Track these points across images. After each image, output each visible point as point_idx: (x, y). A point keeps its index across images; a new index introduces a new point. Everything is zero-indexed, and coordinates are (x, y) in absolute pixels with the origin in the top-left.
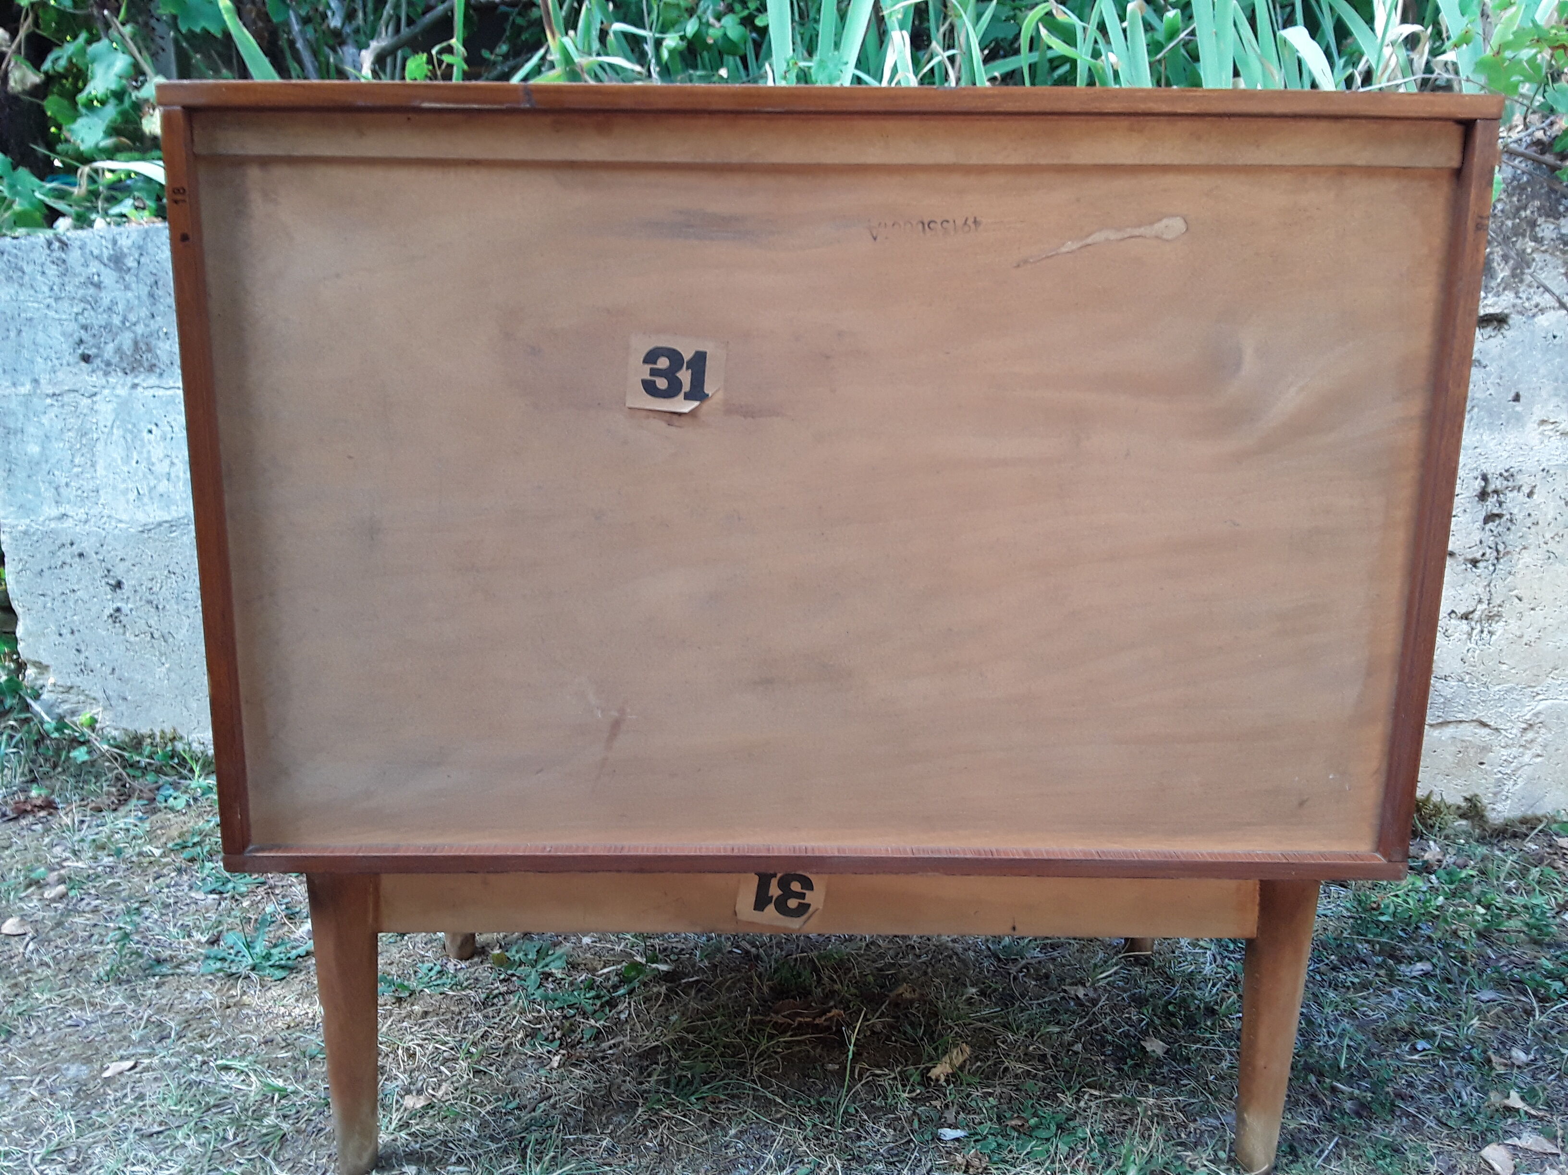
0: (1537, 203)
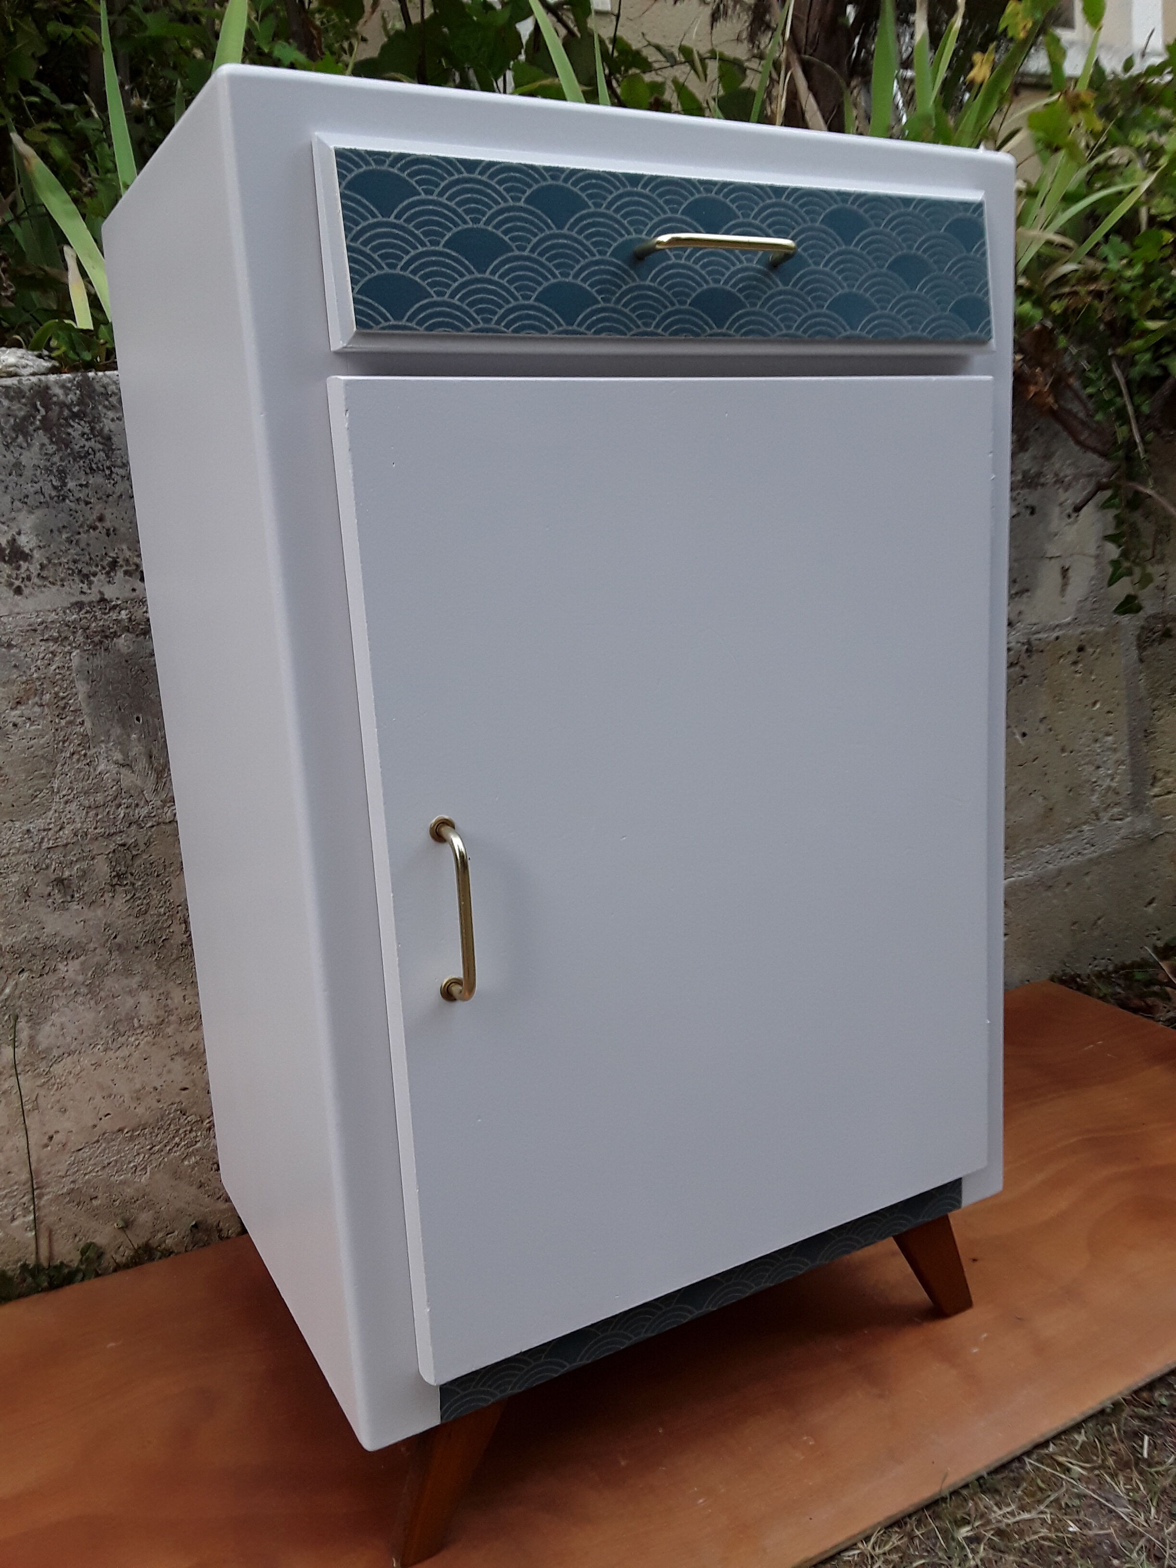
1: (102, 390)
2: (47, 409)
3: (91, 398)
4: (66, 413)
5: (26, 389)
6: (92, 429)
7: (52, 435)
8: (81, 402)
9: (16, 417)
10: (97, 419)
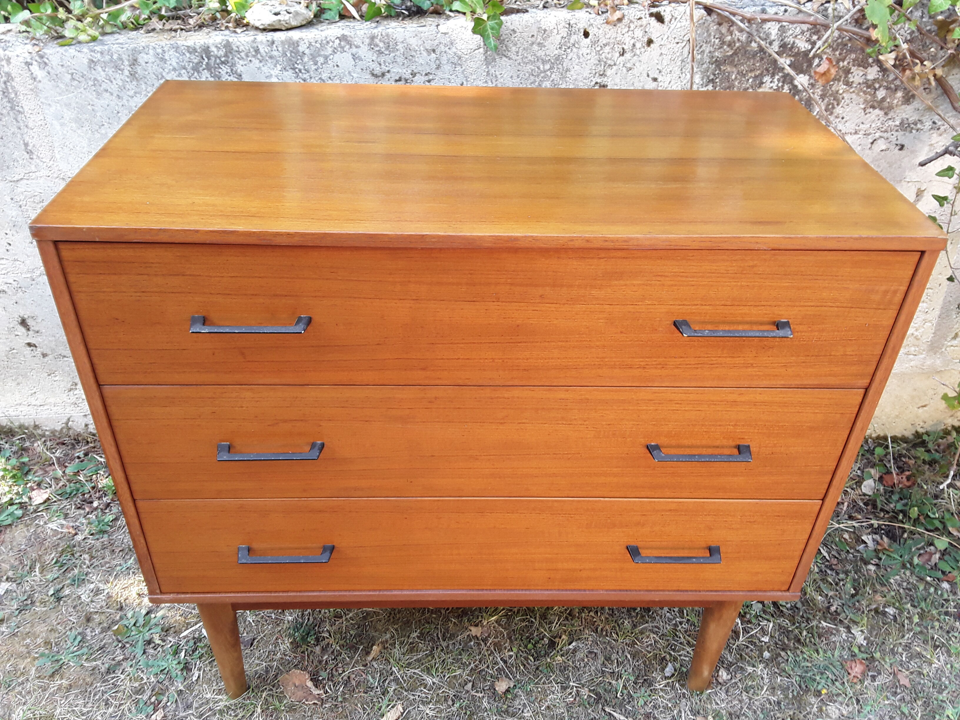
0: (853, 56)
1: (237, 49)
2: (209, 59)
3: (231, 53)
4: (218, 61)
5: (197, 47)
6: (232, 70)
7: (212, 73)
8: (226, 55)
9: (193, 63)
10: (233, 65)
